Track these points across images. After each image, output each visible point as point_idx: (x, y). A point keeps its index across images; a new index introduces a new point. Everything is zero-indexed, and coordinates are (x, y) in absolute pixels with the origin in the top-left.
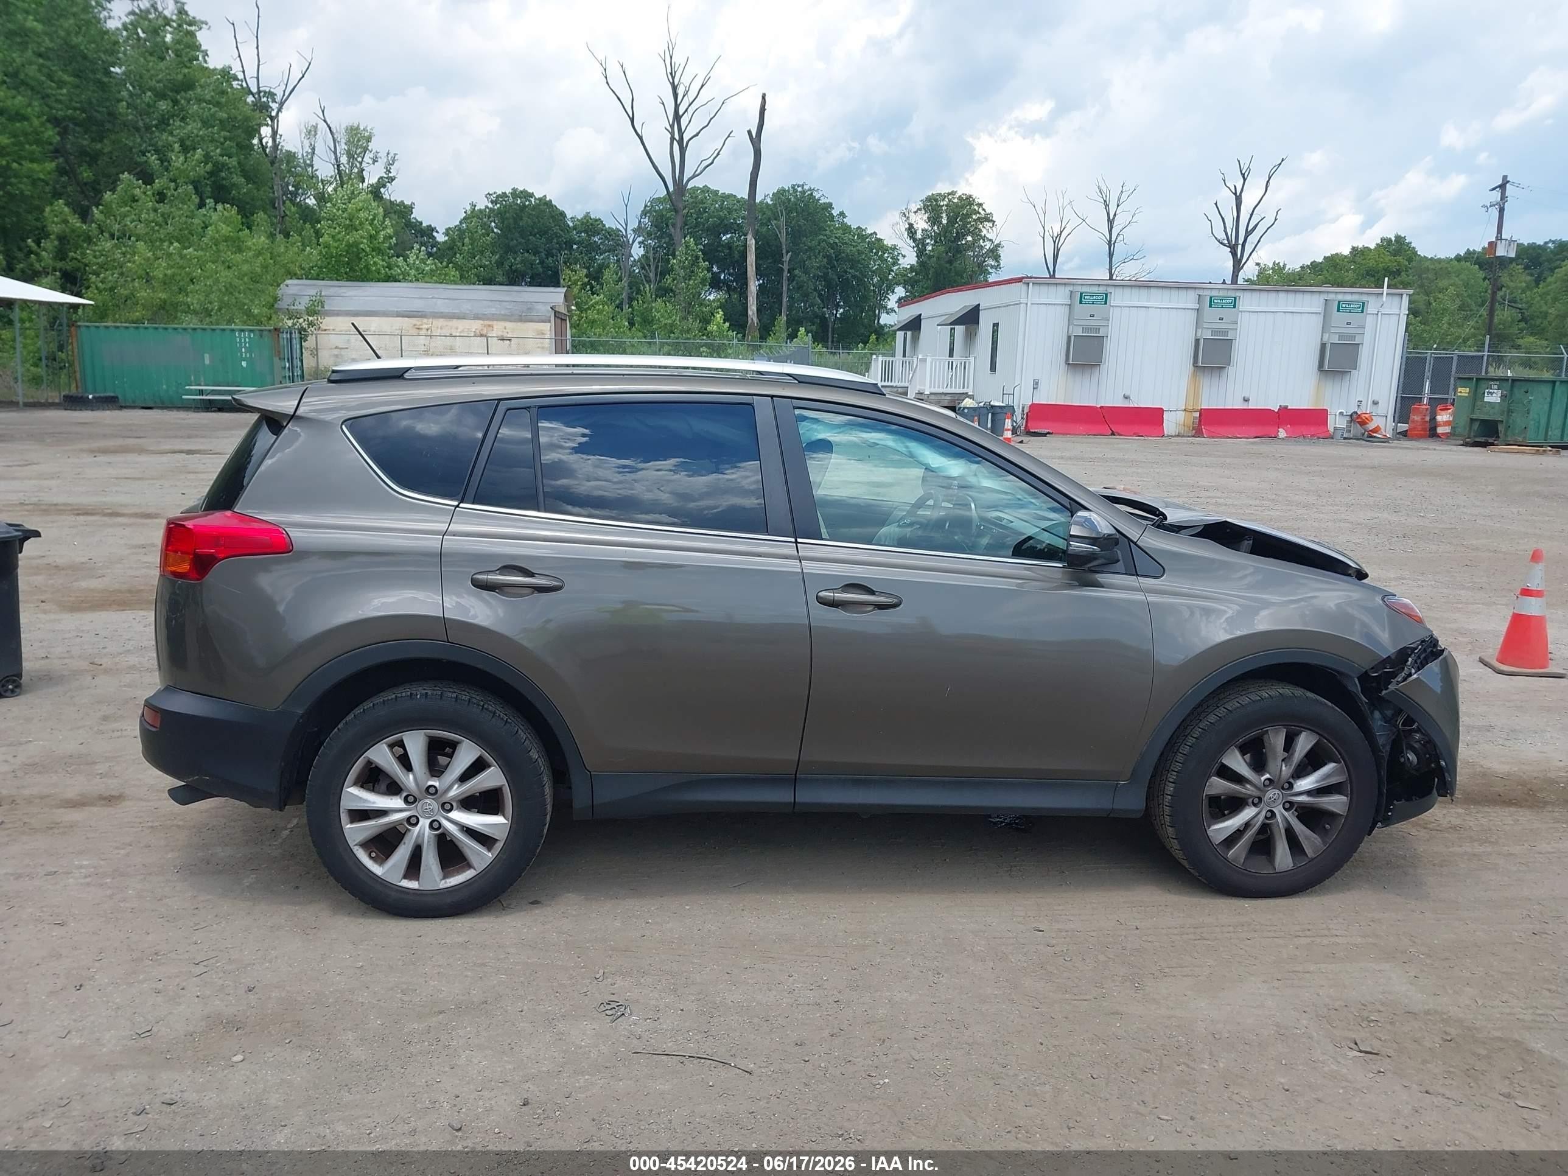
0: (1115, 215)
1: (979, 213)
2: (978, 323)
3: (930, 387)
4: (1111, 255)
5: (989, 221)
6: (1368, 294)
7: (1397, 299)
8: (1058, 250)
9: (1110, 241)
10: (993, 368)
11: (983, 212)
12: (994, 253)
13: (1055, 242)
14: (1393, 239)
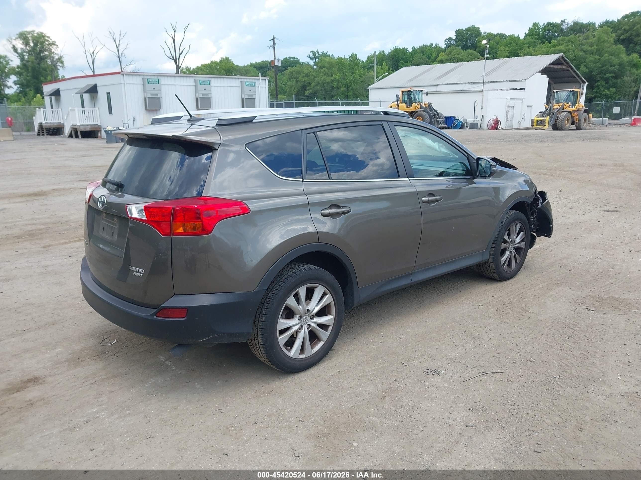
0: (119, 44)
1: (49, 41)
2: (97, 92)
3: (79, 122)
4: (120, 62)
5: (54, 45)
6: (255, 79)
7: (264, 81)
8: (94, 60)
9: (119, 56)
10: (110, 112)
11: (50, 41)
12: (60, 60)
13: (92, 56)
14: (225, 58)
